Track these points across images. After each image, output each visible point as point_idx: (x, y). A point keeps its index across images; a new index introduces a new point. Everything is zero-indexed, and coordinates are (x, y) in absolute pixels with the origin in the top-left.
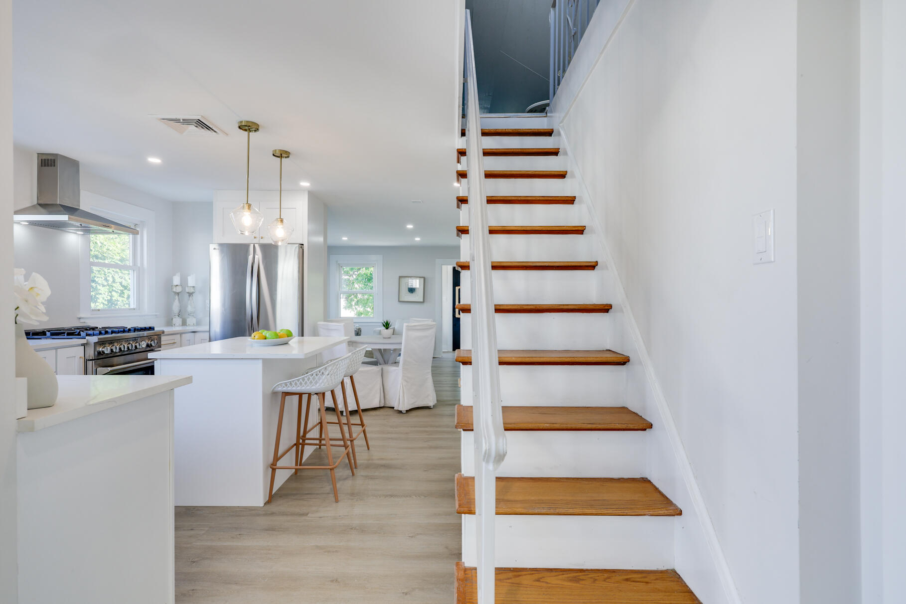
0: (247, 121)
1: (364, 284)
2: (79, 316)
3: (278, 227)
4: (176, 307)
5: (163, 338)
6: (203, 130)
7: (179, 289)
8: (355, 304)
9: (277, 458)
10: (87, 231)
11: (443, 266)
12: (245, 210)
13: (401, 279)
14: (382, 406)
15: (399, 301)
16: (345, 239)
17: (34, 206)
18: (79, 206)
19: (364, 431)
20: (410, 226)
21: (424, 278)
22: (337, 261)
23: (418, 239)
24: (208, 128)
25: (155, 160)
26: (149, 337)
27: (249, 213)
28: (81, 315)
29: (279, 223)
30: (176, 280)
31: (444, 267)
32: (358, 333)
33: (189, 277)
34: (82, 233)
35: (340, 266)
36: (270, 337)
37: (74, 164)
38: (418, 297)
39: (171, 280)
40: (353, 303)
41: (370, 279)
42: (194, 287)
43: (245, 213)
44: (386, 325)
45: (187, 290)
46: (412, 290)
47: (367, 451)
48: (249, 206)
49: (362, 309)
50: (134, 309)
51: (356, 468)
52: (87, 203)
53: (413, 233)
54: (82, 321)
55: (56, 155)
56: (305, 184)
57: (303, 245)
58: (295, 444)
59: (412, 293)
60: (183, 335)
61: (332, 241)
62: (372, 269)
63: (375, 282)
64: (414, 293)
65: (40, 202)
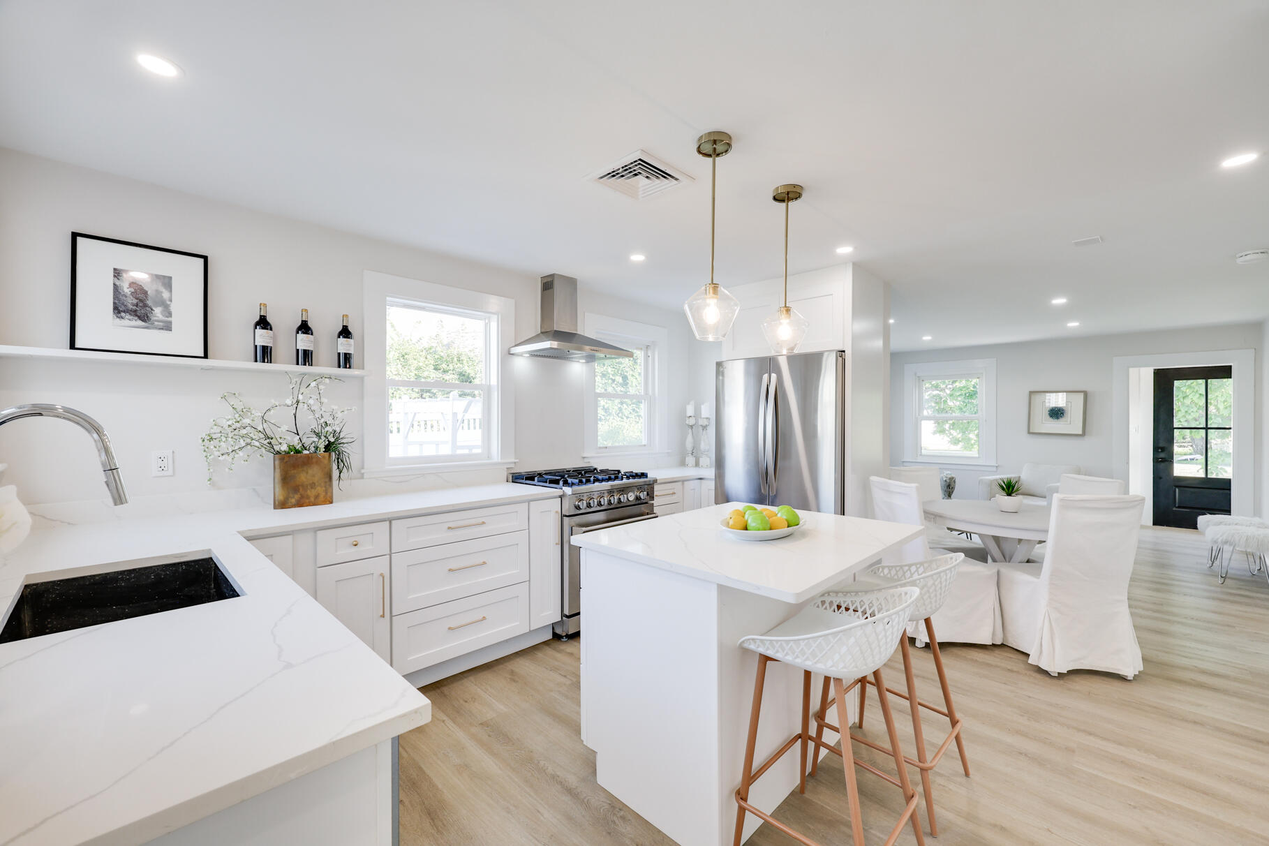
0: (710, 133)
1: (963, 402)
2: (584, 456)
3: (781, 324)
4: (689, 444)
5: (656, 487)
6: (657, 181)
7: (692, 422)
8: (950, 428)
9: (750, 777)
10: (591, 359)
11: (1131, 370)
12: (708, 296)
13: (1033, 396)
14: (999, 643)
15: (1029, 433)
16: (927, 338)
17: (538, 335)
18: (576, 330)
19: (957, 738)
20: (1059, 301)
21: (1086, 394)
22: (915, 374)
23: (1073, 324)
24: (665, 175)
25: (638, 258)
26: (640, 488)
27: (715, 301)
28: (585, 455)
29: (784, 315)
30: (690, 411)
31: (1133, 372)
32: (949, 489)
33: (702, 406)
34: (584, 361)
35: (920, 380)
36: (753, 524)
37: (571, 282)
38: (1072, 423)
39: (684, 411)
40: (947, 426)
41: (972, 395)
42: (707, 418)
43: (708, 301)
44: (1008, 488)
45: (701, 422)
46: (1056, 413)
47: (964, 779)
48: (715, 287)
49: (960, 436)
50: (645, 445)
51: (933, 834)
52: (589, 326)
53: (1067, 313)
54: (586, 460)
55: (552, 276)
56: (845, 250)
57: (844, 351)
58: (799, 736)
59: (1058, 418)
60: (686, 483)
61: (898, 343)
62: (974, 381)
63: (981, 401)
64: (1061, 419)
65: (543, 330)
